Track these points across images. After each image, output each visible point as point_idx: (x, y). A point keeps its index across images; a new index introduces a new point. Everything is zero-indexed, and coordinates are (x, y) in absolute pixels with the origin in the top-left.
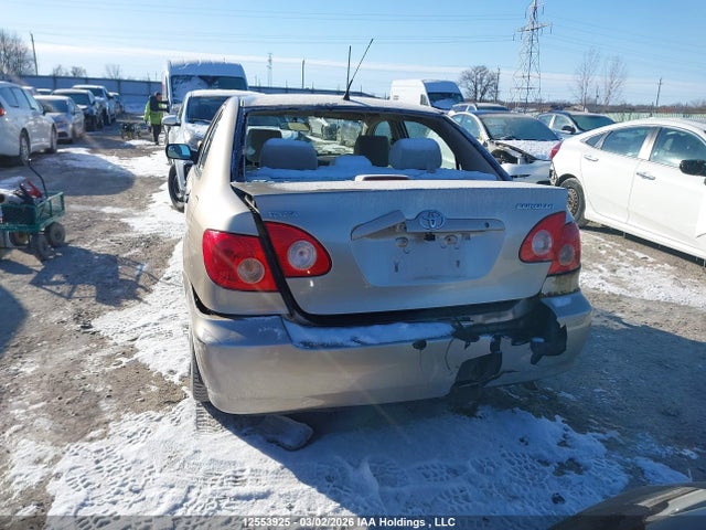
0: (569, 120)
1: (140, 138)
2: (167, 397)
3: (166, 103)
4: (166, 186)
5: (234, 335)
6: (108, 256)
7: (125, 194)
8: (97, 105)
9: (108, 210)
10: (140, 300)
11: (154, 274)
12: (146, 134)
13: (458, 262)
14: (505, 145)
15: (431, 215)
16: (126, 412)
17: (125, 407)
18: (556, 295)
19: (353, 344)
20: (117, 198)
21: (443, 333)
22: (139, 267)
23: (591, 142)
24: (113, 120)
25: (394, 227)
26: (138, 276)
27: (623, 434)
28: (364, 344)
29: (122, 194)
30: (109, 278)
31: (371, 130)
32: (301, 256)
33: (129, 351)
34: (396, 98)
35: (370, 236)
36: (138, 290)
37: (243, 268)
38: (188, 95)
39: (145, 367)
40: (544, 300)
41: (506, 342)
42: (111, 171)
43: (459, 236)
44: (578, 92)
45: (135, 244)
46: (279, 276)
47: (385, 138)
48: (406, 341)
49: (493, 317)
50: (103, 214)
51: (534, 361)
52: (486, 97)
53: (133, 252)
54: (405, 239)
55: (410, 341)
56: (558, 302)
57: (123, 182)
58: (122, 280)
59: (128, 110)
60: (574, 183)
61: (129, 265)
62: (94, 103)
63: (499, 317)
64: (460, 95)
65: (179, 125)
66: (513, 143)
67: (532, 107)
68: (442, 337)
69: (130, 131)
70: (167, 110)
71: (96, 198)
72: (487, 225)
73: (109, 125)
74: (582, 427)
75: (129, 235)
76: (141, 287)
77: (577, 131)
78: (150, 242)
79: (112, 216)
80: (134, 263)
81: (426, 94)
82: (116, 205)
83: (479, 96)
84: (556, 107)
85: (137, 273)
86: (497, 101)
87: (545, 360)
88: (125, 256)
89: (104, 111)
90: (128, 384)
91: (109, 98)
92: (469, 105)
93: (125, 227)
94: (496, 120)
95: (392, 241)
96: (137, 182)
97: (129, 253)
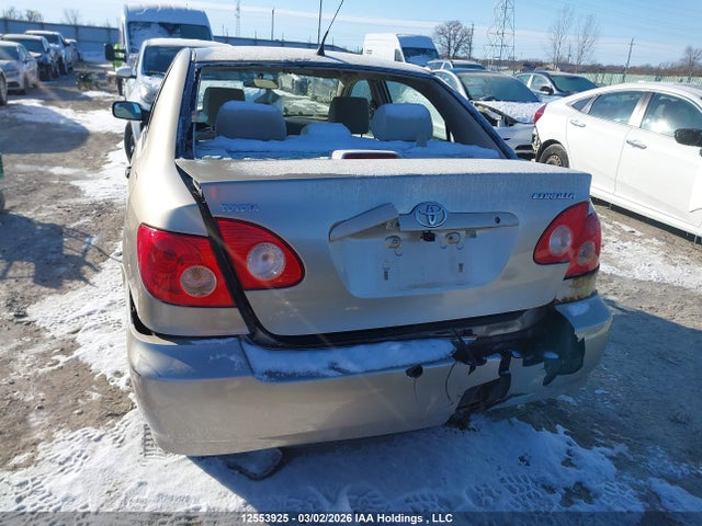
0: (548, 80)
1: (99, 89)
2: (111, 408)
3: (123, 51)
4: (122, 144)
5: (178, 364)
6: (53, 226)
7: (77, 152)
8: (52, 53)
9: (57, 170)
10: (87, 281)
11: (105, 249)
12: (105, 85)
13: (461, 265)
14: (485, 106)
15: (429, 208)
16: (60, 428)
17: (58, 423)
18: (572, 301)
19: (332, 373)
20: (69, 156)
21: (443, 355)
22: (87, 240)
23: (578, 106)
24: (71, 69)
25: (384, 225)
26: (86, 251)
27: (631, 449)
28: (345, 373)
29: (74, 152)
30: (53, 252)
31: (347, 90)
32: (265, 263)
33: (68, 347)
34: (370, 52)
35: (354, 235)
36: (85, 268)
37: (189, 276)
38: (145, 44)
39: (87, 368)
40: (558, 308)
41: (516, 363)
42: (64, 126)
43: (463, 233)
44: (551, 51)
45: (85, 211)
46: (236, 288)
47: (365, 99)
48: (397, 367)
49: (499, 328)
50: (51, 175)
51: (547, 382)
52: (460, 53)
53: (82, 222)
54: (396, 239)
55: (403, 367)
56: (576, 310)
57: (75, 138)
58: (67, 257)
59: (86, 58)
60: (559, 149)
61: (76, 237)
62: (48, 50)
63: (506, 327)
64: (435, 51)
65: (135, 77)
66: (492, 104)
67: (505, 65)
68: (441, 360)
69: (87, 81)
70: (125, 60)
71: (46, 156)
72: (498, 220)
73: (65, 74)
74: (586, 441)
75: (78, 200)
76: (89, 265)
77: (555, 92)
78: (102, 209)
79: (62, 177)
80: (84, 234)
81: (400, 50)
82: (67, 165)
83: (452, 51)
84: (529, 66)
85: (84, 247)
86: (470, 58)
87: (559, 379)
88: (72, 226)
89: (60, 59)
90: (64, 390)
91: (66, 45)
92: (445, 61)
93: (76, 191)
94: (474, 79)
95: (380, 243)
96: (90, 140)
97: (77, 223)
